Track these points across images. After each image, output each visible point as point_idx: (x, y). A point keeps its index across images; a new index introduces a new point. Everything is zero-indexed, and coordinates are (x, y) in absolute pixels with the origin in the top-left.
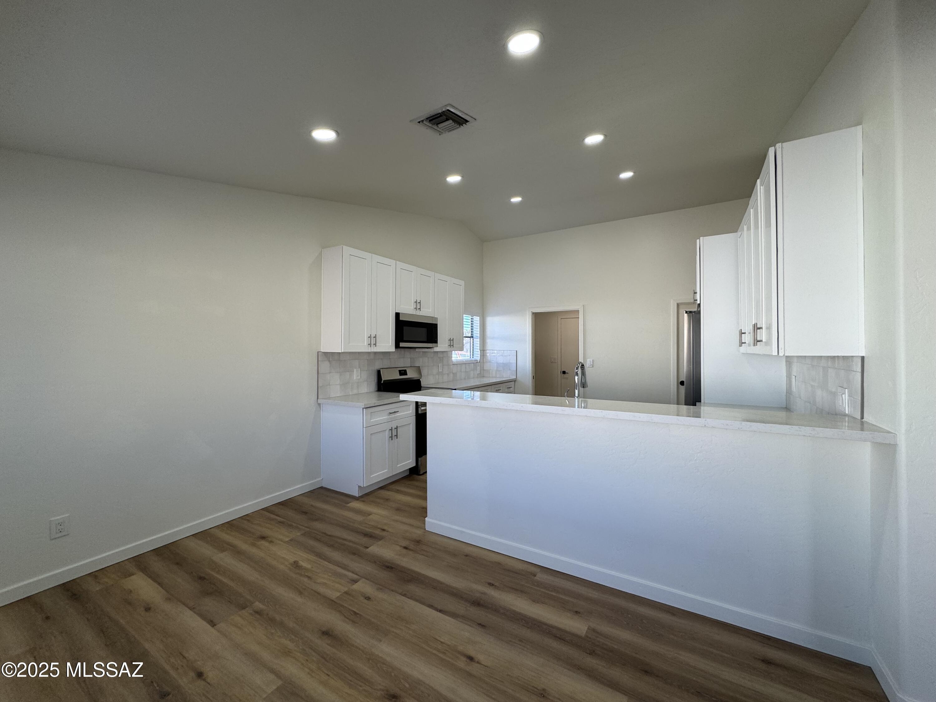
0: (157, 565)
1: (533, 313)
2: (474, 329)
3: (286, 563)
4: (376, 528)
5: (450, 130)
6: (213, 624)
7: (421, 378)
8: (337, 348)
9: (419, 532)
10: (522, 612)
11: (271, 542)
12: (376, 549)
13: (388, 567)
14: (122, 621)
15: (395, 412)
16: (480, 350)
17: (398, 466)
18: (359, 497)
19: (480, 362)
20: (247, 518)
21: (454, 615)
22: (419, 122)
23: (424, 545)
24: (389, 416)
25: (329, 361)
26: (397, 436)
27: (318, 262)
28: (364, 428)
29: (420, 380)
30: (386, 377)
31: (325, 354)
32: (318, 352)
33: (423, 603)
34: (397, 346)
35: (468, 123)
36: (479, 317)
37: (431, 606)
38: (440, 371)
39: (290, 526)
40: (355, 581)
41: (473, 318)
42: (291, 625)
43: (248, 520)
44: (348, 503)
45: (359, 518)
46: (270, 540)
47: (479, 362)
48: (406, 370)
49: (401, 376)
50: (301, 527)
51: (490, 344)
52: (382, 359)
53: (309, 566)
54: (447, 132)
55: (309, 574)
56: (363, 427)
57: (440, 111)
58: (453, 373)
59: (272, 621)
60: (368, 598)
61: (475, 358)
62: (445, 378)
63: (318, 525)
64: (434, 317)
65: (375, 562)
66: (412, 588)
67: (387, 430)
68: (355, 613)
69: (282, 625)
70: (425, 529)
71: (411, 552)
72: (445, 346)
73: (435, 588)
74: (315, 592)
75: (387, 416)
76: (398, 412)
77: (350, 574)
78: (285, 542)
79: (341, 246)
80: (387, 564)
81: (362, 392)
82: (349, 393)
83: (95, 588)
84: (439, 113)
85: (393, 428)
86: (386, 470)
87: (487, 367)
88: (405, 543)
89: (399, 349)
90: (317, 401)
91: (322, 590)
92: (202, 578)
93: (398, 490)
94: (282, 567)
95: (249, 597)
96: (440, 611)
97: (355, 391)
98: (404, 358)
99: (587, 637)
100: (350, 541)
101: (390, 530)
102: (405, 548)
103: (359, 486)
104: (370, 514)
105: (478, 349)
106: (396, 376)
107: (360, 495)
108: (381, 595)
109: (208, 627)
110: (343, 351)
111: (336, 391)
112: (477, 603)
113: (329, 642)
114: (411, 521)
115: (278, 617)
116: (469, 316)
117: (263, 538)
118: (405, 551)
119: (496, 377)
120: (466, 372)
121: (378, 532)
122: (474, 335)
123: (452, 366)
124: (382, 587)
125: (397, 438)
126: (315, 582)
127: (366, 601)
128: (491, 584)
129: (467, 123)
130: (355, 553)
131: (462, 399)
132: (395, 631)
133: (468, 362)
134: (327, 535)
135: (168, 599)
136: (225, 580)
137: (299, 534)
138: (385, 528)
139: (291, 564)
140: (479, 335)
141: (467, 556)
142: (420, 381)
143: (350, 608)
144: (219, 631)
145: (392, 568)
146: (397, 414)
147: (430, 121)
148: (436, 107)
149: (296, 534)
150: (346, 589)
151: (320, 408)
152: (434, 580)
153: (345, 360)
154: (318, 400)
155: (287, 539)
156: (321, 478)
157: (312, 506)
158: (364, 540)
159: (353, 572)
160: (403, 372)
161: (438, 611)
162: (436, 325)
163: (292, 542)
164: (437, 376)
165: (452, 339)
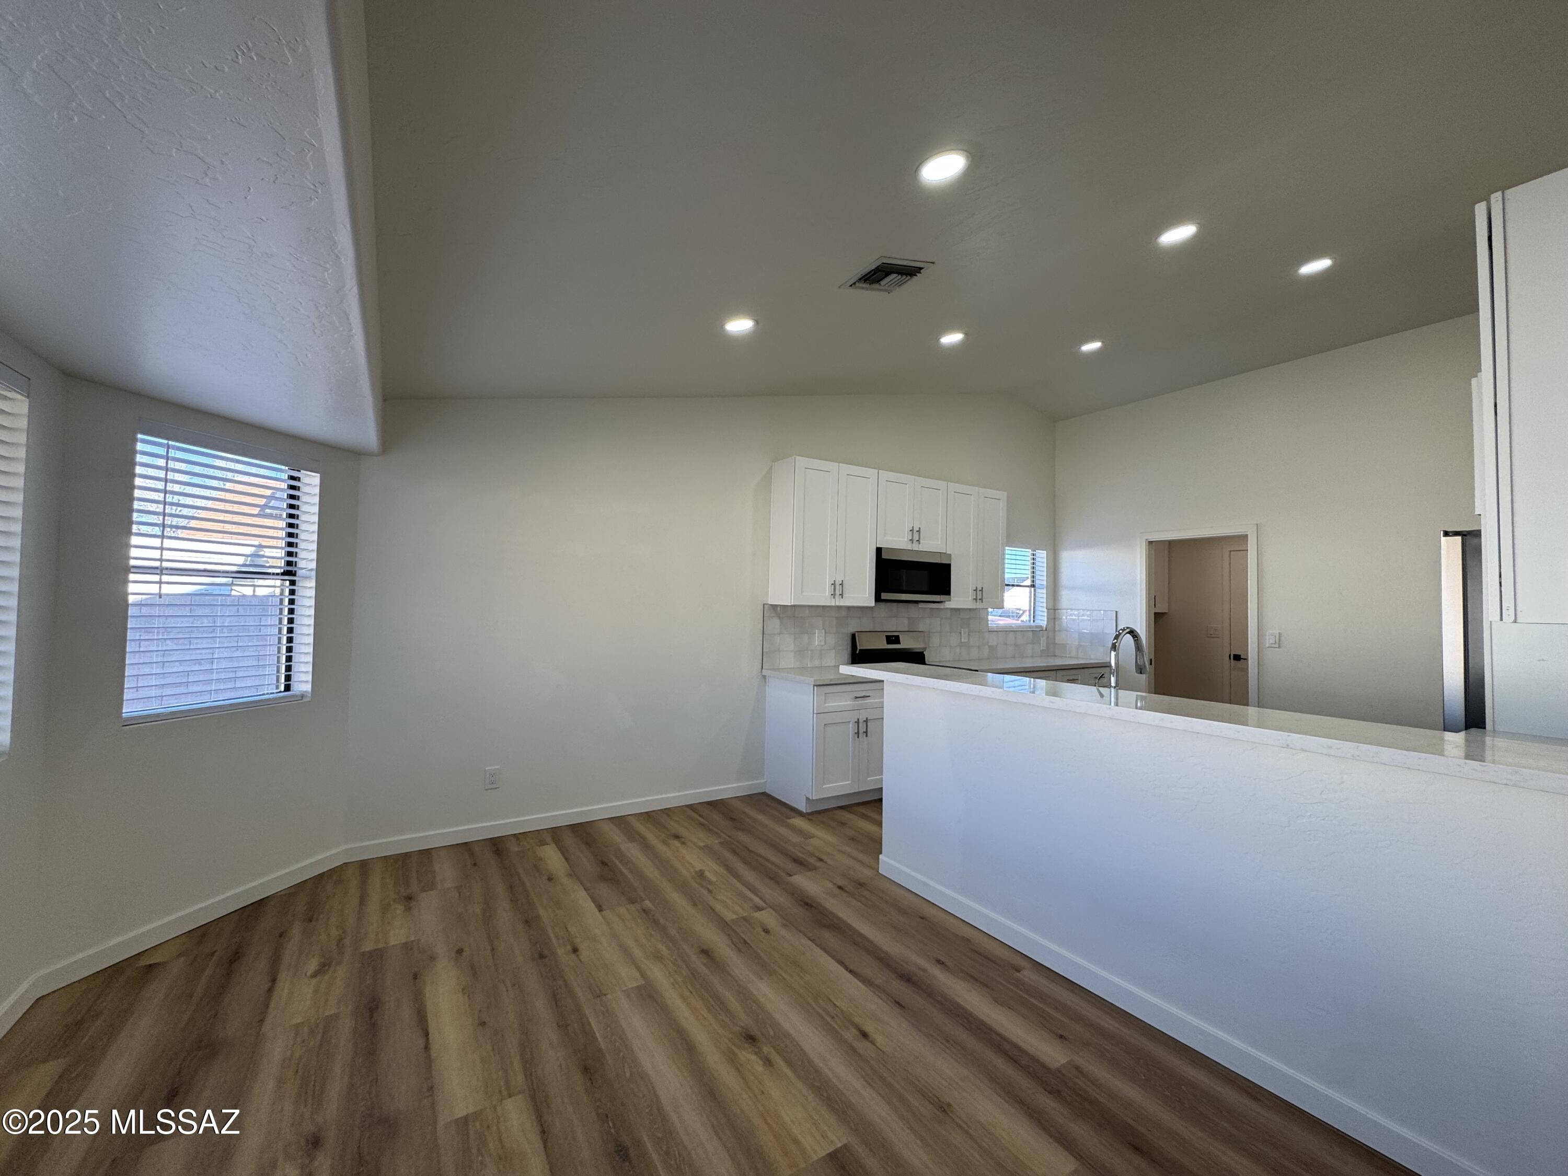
0: (570, 841)
1: (1149, 542)
2: (1037, 573)
3: (692, 870)
4: (812, 855)
5: (900, 284)
6: (600, 909)
7: (925, 651)
8: (787, 600)
9: (868, 872)
10: (969, 1008)
11: (683, 843)
12: (804, 881)
13: (807, 904)
14: (528, 885)
15: (864, 697)
16: (1047, 609)
17: (869, 779)
18: (807, 813)
19: (1046, 629)
20: (667, 812)
21: (866, 981)
22: (851, 286)
23: (868, 890)
24: (854, 701)
25: (779, 617)
26: (866, 732)
27: (766, 483)
28: (815, 715)
29: (924, 653)
30: (864, 644)
31: (774, 607)
32: (764, 604)
33: (833, 957)
34: (878, 599)
35: (923, 270)
36: (1045, 552)
37: (841, 963)
38: (963, 641)
39: (710, 830)
40: (759, 909)
41: (1034, 552)
42: (673, 932)
43: (668, 815)
44: (790, 818)
45: (795, 839)
46: (683, 840)
47: (1044, 629)
48: (898, 636)
49: (889, 645)
50: (722, 834)
51: (1066, 598)
52: (860, 618)
53: (714, 879)
54: (898, 289)
55: (711, 888)
56: (813, 713)
57: (874, 267)
58: (989, 646)
59: (655, 922)
60: (767, 931)
61: (1038, 623)
62: (974, 654)
63: (744, 838)
64: (945, 553)
65: (793, 894)
66: (829, 937)
67: (851, 722)
68: (745, 942)
69: (664, 930)
70: (878, 871)
71: (845, 895)
72: (967, 599)
73: (855, 943)
74: (711, 908)
75: (851, 701)
76: (869, 696)
77: (757, 900)
78: (697, 846)
79: (793, 457)
80: (808, 901)
81: (826, 665)
82: (807, 665)
83: (514, 848)
84: (873, 270)
85: (861, 721)
86: (849, 781)
87: (1060, 638)
88: (841, 882)
89: (882, 605)
90: (762, 672)
91: (719, 907)
92: (604, 863)
93: (863, 814)
94: (685, 872)
95: (642, 894)
96: (851, 972)
97: (817, 663)
98: (897, 617)
99: (1060, 1072)
100: (773, 863)
101: (829, 861)
102: (840, 888)
103: (808, 799)
104: (812, 836)
105: (1043, 607)
106: (883, 645)
107: (809, 811)
108: (784, 932)
109: (596, 911)
110: (792, 604)
111: (788, 660)
112: (907, 978)
113: (705, 961)
114: (861, 856)
115: (662, 921)
116: (1027, 550)
117: (677, 837)
118: (837, 891)
119: (1077, 658)
120: (1015, 645)
121: (812, 861)
122: (1037, 583)
123: (986, 635)
124: (788, 922)
125: (867, 736)
126: (714, 898)
127: (763, 934)
128: (939, 962)
129: (921, 271)
130: (773, 878)
131: (1001, 688)
132: (783, 974)
133: (1020, 630)
134: (748, 850)
135: (570, 875)
136: (624, 871)
137: (716, 842)
138: (824, 857)
139: (696, 872)
140: (1045, 583)
141: (922, 918)
142: (924, 656)
143: (742, 935)
144: (604, 917)
145: (811, 906)
146: (868, 701)
147: (865, 281)
148: (868, 263)
149: (714, 841)
150: (745, 914)
151: (765, 681)
152: (861, 935)
153: (802, 617)
154: (763, 670)
155: (702, 844)
156: (765, 780)
157: (744, 813)
158: (790, 866)
159: (761, 899)
160: (894, 638)
161: (847, 970)
162: (949, 565)
163: (707, 850)
164: (958, 650)
165: (981, 589)
